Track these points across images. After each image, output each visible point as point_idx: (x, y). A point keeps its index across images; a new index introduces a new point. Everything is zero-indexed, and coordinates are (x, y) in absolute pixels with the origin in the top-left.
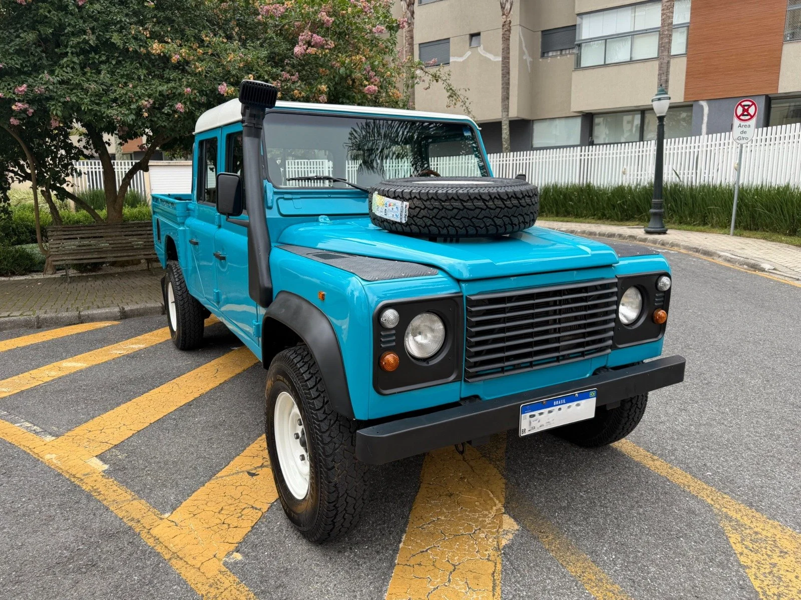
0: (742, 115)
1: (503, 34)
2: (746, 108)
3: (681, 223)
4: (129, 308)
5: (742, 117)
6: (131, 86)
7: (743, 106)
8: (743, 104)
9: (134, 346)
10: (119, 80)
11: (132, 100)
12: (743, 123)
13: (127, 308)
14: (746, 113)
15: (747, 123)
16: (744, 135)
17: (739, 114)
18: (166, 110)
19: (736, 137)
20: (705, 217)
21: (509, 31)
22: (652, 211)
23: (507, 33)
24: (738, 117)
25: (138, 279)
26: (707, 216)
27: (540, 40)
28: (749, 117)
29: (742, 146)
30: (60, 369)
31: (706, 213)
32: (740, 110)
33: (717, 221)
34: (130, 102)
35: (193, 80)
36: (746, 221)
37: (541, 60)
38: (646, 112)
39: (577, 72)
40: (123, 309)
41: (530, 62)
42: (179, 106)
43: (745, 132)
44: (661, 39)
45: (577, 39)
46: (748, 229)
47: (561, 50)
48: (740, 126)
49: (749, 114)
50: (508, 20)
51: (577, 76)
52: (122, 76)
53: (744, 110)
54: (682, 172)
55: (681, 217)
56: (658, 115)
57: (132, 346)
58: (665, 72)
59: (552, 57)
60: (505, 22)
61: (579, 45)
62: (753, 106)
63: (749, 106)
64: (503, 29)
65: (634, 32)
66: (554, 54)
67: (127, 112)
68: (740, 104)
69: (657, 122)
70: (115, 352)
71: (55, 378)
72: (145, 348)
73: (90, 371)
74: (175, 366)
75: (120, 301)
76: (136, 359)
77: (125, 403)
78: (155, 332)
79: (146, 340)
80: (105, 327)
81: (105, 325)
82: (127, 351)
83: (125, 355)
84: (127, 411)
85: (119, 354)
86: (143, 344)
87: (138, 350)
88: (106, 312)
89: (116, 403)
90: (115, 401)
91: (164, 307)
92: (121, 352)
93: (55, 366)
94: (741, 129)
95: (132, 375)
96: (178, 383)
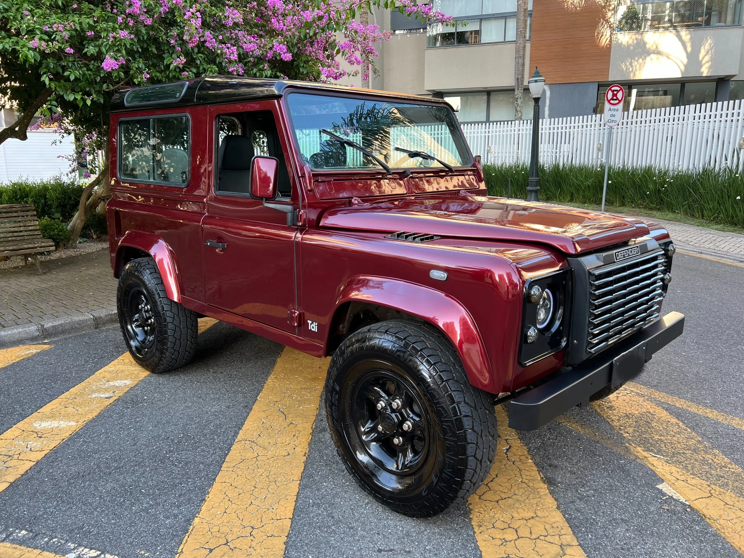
0: (612, 99)
2: (615, 92)
4: (50, 325)
5: (612, 102)
7: (613, 91)
8: (613, 89)
12: (612, 107)
13: (48, 325)
14: (615, 98)
15: (615, 107)
16: (613, 119)
17: (609, 99)
19: (606, 120)
22: (529, 188)
24: (609, 101)
27: (390, 17)
28: (617, 101)
29: (611, 128)
30: (40, 435)
32: (610, 95)
38: (491, 93)
39: (429, 51)
40: (42, 326)
43: (614, 116)
44: (518, 24)
47: (410, 29)
48: (610, 110)
49: (617, 99)
51: (428, 54)
53: (614, 95)
56: (534, 97)
58: (522, 56)
59: (401, 34)
62: (621, 91)
63: (618, 91)
65: (482, 15)
68: (610, 89)
69: (533, 103)
70: (95, 395)
71: (46, 452)
72: (136, 385)
73: (94, 433)
74: (213, 410)
75: (27, 314)
76: (141, 404)
77: (210, 485)
78: (123, 358)
79: (123, 371)
80: (34, 355)
81: (31, 351)
82: (114, 392)
83: (118, 400)
84: (229, 500)
85: (106, 398)
86: (126, 379)
87: (128, 389)
88: (20, 333)
89: (195, 487)
90: (191, 484)
91: (96, 319)
92: (107, 396)
93: (23, 431)
94: (611, 113)
95: (166, 433)
96: (253, 440)
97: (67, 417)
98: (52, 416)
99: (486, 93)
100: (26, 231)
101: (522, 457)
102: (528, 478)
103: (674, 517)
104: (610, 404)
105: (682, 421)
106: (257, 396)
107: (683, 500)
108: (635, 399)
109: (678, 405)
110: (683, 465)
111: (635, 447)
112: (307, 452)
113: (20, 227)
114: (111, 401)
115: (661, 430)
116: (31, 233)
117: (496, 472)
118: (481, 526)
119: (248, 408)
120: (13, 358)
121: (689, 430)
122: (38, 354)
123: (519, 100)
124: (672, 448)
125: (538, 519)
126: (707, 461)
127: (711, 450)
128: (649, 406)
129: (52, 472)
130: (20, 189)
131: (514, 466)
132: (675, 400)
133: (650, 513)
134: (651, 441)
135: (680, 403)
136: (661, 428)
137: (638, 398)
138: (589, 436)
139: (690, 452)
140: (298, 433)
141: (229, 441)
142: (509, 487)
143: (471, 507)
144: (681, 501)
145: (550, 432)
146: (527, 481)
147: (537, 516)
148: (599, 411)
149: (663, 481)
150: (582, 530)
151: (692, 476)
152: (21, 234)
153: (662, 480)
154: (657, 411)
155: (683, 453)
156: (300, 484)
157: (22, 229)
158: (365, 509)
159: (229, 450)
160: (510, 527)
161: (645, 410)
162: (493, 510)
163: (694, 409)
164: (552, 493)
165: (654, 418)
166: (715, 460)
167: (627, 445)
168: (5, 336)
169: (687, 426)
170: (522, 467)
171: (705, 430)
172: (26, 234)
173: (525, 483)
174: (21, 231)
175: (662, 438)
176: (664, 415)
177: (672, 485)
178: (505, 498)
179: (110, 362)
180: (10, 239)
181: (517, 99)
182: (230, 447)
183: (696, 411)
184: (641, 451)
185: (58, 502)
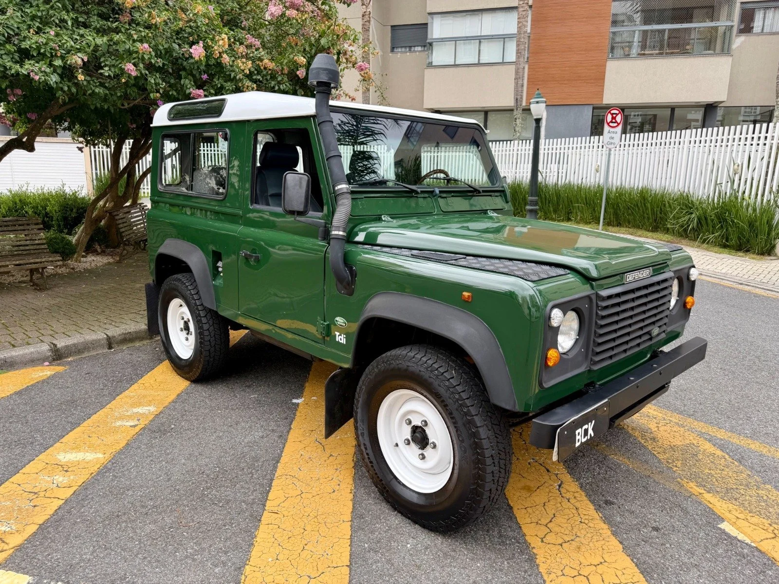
0: (611, 122)
1: (363, 25)
2: (614, 115)
3: (546, 219)
4: (63, 344)
5: (611, 124)
6: (52, 33)
7: (612, 114)
9: (141, 410)
10: (29, 23)
11: (56, 54)
12: (612, 130)
13: (61, 343)
14: (614, 121)
15: (614, 130)
16: (612, 141)
17: (608, 121)
18: (106, 71)
19: (605, 142)
20: (568, 214)
21: (369, 21)
22: (528, 207)
23: (367, 23)
24: (608, 124)
25: (28, 296)
26: (571, 213)
27: (390, 35)
28: (616, 124)
29: (609, 150)
30: (65, 469)
31: (570, 210)
32: (609, 118)
33: (581, 217)
34: (52, 56)
35: (148, 34)
36: (610, 218)
37: (391, 54)
38: (489, 113)
39: (429, 70)
40: (55, 345)
41: (381, 55)
42: (129, 67)
43: (613, 138)
44: (518, 45)
45: (429, 36)
46: (611, 225)
47: (410, 47)
48: (609, 132)
49: (616, 122)
50: (368, 10)
51: (429, 73)
52: (33, 18)
53: (613, 118)
54: (544, 171)
55: (545, 213)
56: (535, 117)
57: (135, 410)
59: (401, 52)
60: (365, 12)
61: (431, 44)
62: (620, 115)
63: (617, 114)
64: (363, 19)
65: (481, 36)
66: (403, 49)
67: (48, 70)
68: (610, 112)
69: (534, 124)
70: (119, 423)
71: (74, 489)
72: (161, 412)
73: (123, 467)
74: (246, 441)
75: (37, 333)
76: (169, 434)
77: (257, 528)
78: (144, 382)
79: (144, 396)
80: (49, 378)
81: (46, 373)
82: (138, 420)
83: (144, 429)
84: (279, 545)
85: (131, 426)
86: (150, 405)
87: (153, 416)
88: (32, 353)
89: (241, 529)
90: (235, 526)
91: (110, 338)
92: (132, 424)
93: (47, 464)
94: (610, 135)
95: (201, 466)
96: (293, 475)
97: (92, 448)
98: (76, 448)
99: (483, 113)
100: (32, 245)
101: (576, 495)
102: (587, 517)
103: (744, 561)
104: (652, 435)
105: (728, 454)
106: (290, 425)
107: (748, 541)
108: (675, 429)
109: (719, 436)
110: (739, 502)
111: (687, 483)
112: (353, 488)
113: (26, 240)
114: (137, 429)
115: (709, 463)
116: (38, 247)
117: (553, 511)
118: (550, 574)
119: (283, 438)
120: (27, 381)
121: (736, 463)
122: (53, 377)
123: (517, 120)
124: (724, 483)
125: (606, 564)
126: (762, 497)
127: (763, 485)
128: (691, 438)
129: (84, 512)
130: (20, 201)
131: (569, 504)
132: (715, 430)
133: (719, 556)
134: (701, 476)
135: (721, 434)
136: (709, 462)
137: (679, 429)
138: (638, 471)
139: (743, 487)
140: (339, 466)
141: (268, 477)
142: (570, 528)
143: (534, 551)
144: (746, 542)
145: (599, 466)
146: (586, 522)
147: (605, 561)
148: (643, 443)
149: (723, 520)
150: (653, 576)
151: (751, 514)
152: (27, 248)
153: (723, 518)
154: (700, 443)
155: (737, 488)
156: (351, 526)
157: (28, 242)
158: (425, 554)
159: (270, 486)
160: (580, 575)
161: (688, 442)
162: (559, 555)
163: (736, 440)
164: (614, 534)
165: (700, 451)
166: (770, 496)
167: (679, 479)
168: (17, 356)
169: (733, 459)
170: (578, 505)
171: (752, 463)
172: (32, 247)
173: (584, 523)
174: (27, 245)
175: (712, 472)
176: (708, 447)
177: (734, 524)
178: (569, 541)
179: (131, 386)
180: (15, 253)
181: (516, 119)
182: (271, 483)
183: (738, 442)
184: (695, 487)
185: (94, 547)
